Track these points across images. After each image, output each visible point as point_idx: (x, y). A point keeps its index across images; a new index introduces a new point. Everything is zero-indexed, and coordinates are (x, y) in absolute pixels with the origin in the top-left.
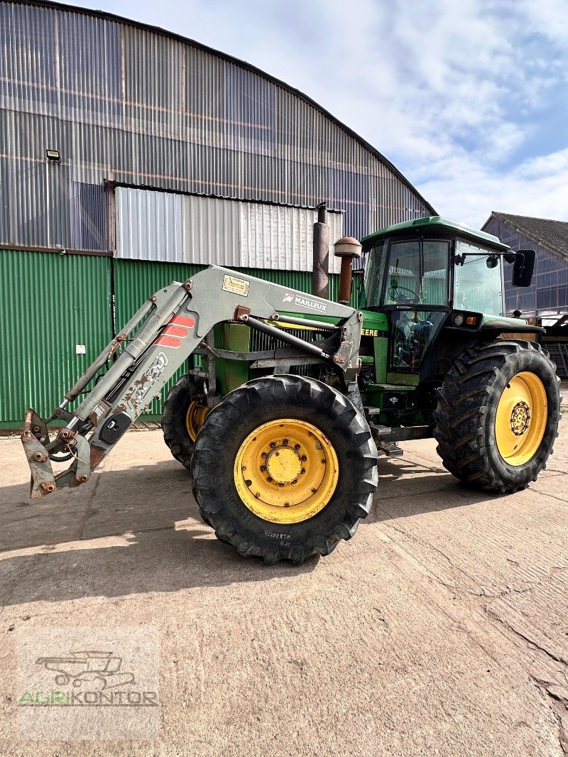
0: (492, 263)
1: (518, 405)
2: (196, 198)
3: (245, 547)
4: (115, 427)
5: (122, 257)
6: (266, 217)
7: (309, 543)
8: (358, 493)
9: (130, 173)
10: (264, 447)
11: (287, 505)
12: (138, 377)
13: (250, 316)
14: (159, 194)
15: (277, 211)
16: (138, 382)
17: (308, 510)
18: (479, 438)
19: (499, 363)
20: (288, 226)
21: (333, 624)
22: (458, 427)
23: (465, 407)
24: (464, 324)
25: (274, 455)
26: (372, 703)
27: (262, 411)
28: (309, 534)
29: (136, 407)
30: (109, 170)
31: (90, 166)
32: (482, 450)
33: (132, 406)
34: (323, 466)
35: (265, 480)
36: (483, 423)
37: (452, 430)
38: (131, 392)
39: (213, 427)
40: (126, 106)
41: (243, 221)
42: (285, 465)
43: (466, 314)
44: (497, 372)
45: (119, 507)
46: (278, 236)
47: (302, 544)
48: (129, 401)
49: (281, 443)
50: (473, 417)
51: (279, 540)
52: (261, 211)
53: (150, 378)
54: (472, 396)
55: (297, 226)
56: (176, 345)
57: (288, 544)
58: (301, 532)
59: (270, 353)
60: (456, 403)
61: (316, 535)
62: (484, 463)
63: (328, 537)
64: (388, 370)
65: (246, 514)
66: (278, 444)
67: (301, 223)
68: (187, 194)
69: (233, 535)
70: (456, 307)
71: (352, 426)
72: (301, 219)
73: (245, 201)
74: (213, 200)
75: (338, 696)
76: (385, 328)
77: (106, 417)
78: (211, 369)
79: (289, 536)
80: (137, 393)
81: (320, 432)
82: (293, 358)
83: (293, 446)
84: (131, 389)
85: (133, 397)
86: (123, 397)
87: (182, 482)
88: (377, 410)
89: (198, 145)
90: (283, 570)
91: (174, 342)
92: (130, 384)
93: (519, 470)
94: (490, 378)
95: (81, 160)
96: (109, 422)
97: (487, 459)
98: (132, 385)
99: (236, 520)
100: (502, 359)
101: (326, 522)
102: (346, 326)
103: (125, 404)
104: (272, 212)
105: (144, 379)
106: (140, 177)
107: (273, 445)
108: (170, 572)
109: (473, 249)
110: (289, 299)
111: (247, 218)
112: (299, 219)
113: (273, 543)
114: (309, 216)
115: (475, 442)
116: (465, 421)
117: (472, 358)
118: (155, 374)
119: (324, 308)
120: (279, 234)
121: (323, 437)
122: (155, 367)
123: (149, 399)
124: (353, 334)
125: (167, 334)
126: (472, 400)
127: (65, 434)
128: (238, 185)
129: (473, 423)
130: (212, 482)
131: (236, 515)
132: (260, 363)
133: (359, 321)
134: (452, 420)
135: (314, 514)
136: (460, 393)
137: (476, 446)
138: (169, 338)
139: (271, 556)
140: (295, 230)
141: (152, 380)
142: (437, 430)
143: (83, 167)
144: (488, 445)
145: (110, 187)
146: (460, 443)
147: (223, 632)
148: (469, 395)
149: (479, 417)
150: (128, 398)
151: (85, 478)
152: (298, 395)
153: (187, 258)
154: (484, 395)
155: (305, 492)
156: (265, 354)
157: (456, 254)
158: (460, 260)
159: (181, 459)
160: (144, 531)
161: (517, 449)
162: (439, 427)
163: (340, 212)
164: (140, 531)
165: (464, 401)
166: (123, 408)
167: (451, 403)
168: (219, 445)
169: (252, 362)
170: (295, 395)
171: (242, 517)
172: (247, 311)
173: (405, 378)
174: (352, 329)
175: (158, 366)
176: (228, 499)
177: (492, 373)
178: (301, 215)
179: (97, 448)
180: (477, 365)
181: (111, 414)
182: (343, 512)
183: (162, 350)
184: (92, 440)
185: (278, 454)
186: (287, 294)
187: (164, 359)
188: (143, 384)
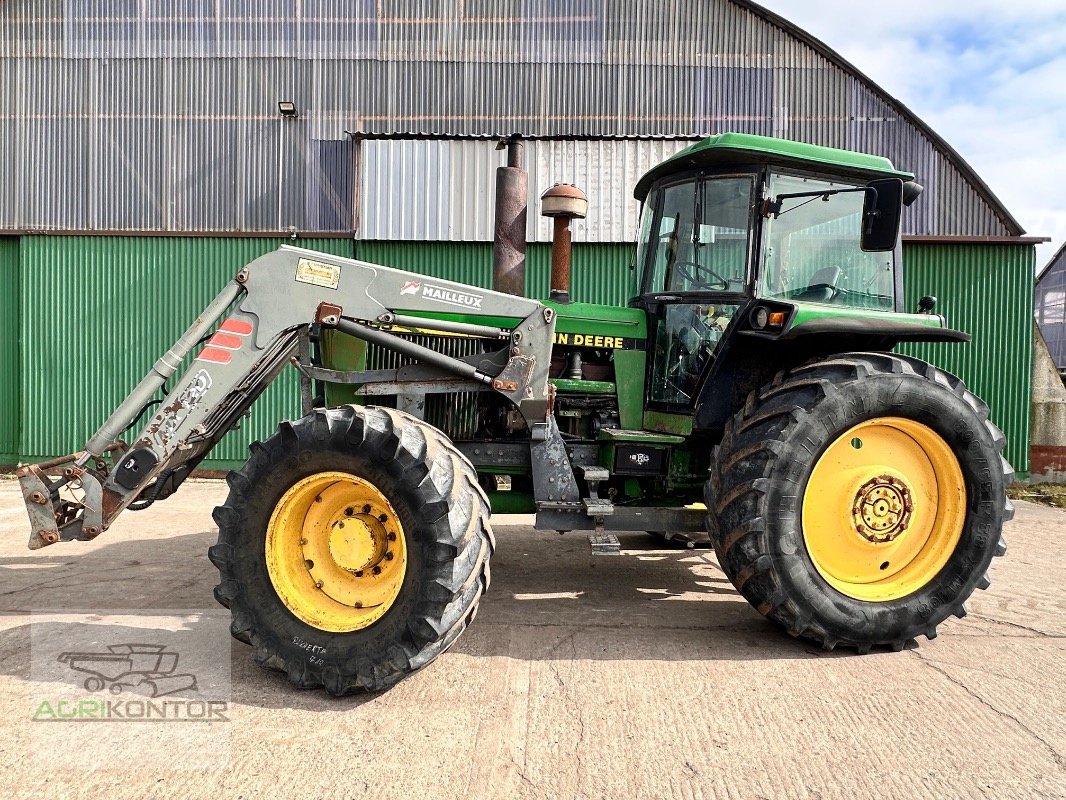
1: (874, 481)
2: (471, 143)
4: (135, 467)
5: (366, 238)
7: (349, 667)
8: (425, 600)
9: (384, 118)
10: (338, 514)
11: (359, 606)
12: (169, 402)
13: (341, 317)
14: (419, 144)
15: (599, 148)
16: (168, 410)
19: (808, 399)
24: (768, 325)
25: (338, 526)
28: (352, 652)
30: (357, 118)
31: (333, 115)
33: (160, 441)
38: (159, 422)
40: (382, 25)
41: (541, 170)
42: (350, 542)
43: (771, 307)
44: (801, 415)
46: (599, 188)
47: (340, 666)
48: (157, 434)
49: (360, 511)
50: (746, 497)
51: (311, 653)
52: (571, 152)
53: (186, 404)
54: (747, 459)
55: (632, 170)
56: (224, 360)
57: (320, 662)
58: (342, 647)
59: (389, 373)
60: (725, 470)
61: (360, 656)
63: (377, 662)
66: (356, 510)
67: (640, 164)
68: (458, 138)
69: (252, 635)
70: (758, 295)
73: (546, 138)
79: (324, 651)
80: (168, 423)
82: (429, 382)
83: (377, 515)
84: (159, 418)
85: (162, 428)
86: (149, 429)
88: (604, 474)
91: (222, 355)
92: (157, 411)
94: (785, 425)
95: (322, 109)
96: (127, 460)
97: (777, 580)
98: (161, 412)
99: (257, 613)
100: (817, 391)
101: (377, 638)
102: (522, 330)
103: (152, 439)
104: (589, 151)
105: (178, 406)
107: (349, 511)
109: (816, 185)
110: (412, 290)
111: (548, 165)
113: (299, 657)
115: (749, 544)
116: (736, 501)
117: (772, 387)
118: (194, 399)
119: (479, 304)
120: (602, 185)
121: (388, 505)
122: (193, 390)
123: (184, 432)
124: (538, 341)
125: (210, 345)
126: (748, 465)
127: (69, 471)
128: (540, 115)
129: (745, 507)
130: (230, 553)
131: (258, 606)
132: (370, 388)
133: (547, 322)
137: (753, 551)
138: (214, 350)
141: (188, 406)
143: (325, 118)
144: (777, 553)
148: (742, 456)
149: (756, 499)
150: (155, 430)
151: (93, 530)
153: (455, 234)
154: (767, 458)
156: (380, 374)
157: (767, 199)
158: (774, 208)
161: (888, 571)
165: (736, 466)
166: (147, 443)
168: (242, 502)
169: (359, 386)
170: (342, 437)
173: (669, 421)
174: (531, 336)
175: (198, 387)
176: (249, 581)
177: (789, 418)
179: (112, 492)
180: (772, 401)
181: (132, 450)
182: (402, 626)
183: (204, 366)
184: (105, 484)
185: (342, 525)
186: (407, 283)
187: (207, 378)
188: (176, 411)
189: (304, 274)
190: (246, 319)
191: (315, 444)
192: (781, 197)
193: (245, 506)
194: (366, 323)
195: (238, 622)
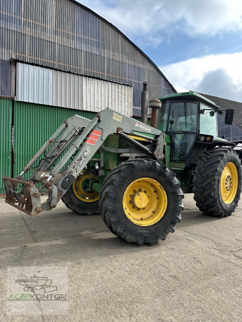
0: (212, 114)
1: (228, 177)
2: (60, 72)
3: (129, 238)
4: (69, 181)
5: (20, 100)
6: (96, 86)
7: (157, 234)
8: (176, 211)
9: (24, 56)
10: (131, 192)
11: (142, 219)
12: (78, 158)
13: (123, 132)
14: (41, 69)
15: (101, 83)
16: (78, 160)
17: (154, 220)
18: (215, 190)
19: (221, 158)
20: (107, 91)
21: (180, 264)
22: (205, 186)
23: (208, 177)
24: (205, 140)
25: (137, 195)
27: (136, 174)
28: (156, 230)
29: (77, 172)
30: (13, 53)
31: (2, 49)
32: (216, 196)
33: (75, 172)
34: (157, 200)
35: (131, 208)
36: (216, 184)
37: (202, 188)
38: (75, 165)
39: (115, 181)
40: (24, 21)
41: (84, 87)
42: (141, 200)
43: (206, 136)
44: (221, 161)
45: (47, 229)
46: (102, 96)
47: (154, 235)
48: (74, 169)
49: (138, 190)
50: (212, 181)
51: (144, 233)
52: (93, 82)
54: (211, 172)
55: (111, 91)
56: (94, 144)
57: (148, 235)
58: (152, 229)
59: (128, 150)
60: (203, 175)
61: (159, 231)
62: (216, 202)
63: (165, 231)
64: (171, 161)
66: (137, 191)
67: (113, 90)
68: (56, 70)
69: (124, 232)
70: (201, 133)
71: (173, 181)
72: (113, 88)
73: (86, 76)
74: (69, 74)
75: (196, 284)
76: (169, 142)
77: (64, 176)
78: (102, 156)
79: (148, 232)
80: (78, 165)
81: (159, 184)
82: (136, 153)
83: (144, 191)
84: (75, 163)
85: (76, 167)
86: (72, 167)
89: (61, 45)
91: (93, 142)
92: (74, 161)
93: (229, 206)
94: (218, 164)
96: (66, 179)
97: (218, 200)
98: (76, 161)
99: (125, 224)
100: (222, 155)
101: (163, 224)
102: (159, 139)
103: (73, 171)
104: (99, 83)
105: (81, 159)
106: (30, 58)
107: (134, 191)
108: (94, 251)
109: (207, 108)
110: (137, 125)
111: (86, 85)
112: (112, 88)
113: (141, 235)
114: (117, 87)
115: (213, 193)
116: (209, 183)
117: (209, 155)
118: (85, 156)
119: (150, 131)
120: (103, 95)
121: (160, 186)
122: (85, 153)
123: (82, 168)
124: (162, 142)
125: (90, 138)
126: (211, 173)
127: (48, 183)
128: (81, 67)
129: (212, 184)
130: (114, 206)
131: (125, 222)
132: (124, 154)
133: (164, 137)
134: (202, 183)
135: (157, 222)
136: (205, 171)
137: (213, 194)
138: (91, 140)
139: (141, 242)
140: (110, 93)
141: (84, 159)
142: (194, 188)
144: (218, 194)
145: (14, 62)
146: (206, 193)
149: (215, 181)
150: (74, 167)
151: (55, 206)
152: (151, 167)
153: (55, 103)
154: (216, 172)
155: (150, 213)
156: (126, 150)
157: (201, 109)
158: (202, 112)
160: (68, 237)
162: (196, 187)
163: (131, 86)
164: (66, 238)
165: (208, 174)
166: (71, 172)
167: (201, 176)
169: (121, 153)
170: (149, 167)
171: (127, 223)
172: (121, 129)
173: (179, 165)
174: (161, 140)
175: (86, 153)
176: (121, 214)
177: (219, 162)
178: (113, 86)
179: (60, 190)
180: (212, 158)
181: (66, 175)
182: (171, 220)
183: (89, 145)
184: (58, 187)
185: (139, 195)
186: (136, 123)
187: (89, 149)
188: (80, 161)
189: (114, 117)
190: (100, 130)
191: (142, 169)
192: (204, 110)
193: (118, 190)
194: (127, 134)
195: (119, 229)
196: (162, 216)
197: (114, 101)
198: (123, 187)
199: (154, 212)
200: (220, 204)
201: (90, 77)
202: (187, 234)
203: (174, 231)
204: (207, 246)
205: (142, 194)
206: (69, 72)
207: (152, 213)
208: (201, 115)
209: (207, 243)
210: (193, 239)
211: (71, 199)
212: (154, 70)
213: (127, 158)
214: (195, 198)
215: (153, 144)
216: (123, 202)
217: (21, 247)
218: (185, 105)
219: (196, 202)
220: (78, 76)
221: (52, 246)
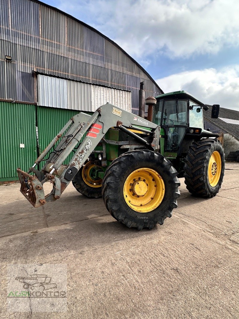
0: (198, 110)
1: (214, 163)
2: (73, 82)
3: (130, 224)
4: (71, 173)
5: (41, 105)
6: (102, 92)
7: (155, 220)
8: (173, 198)
9: (44, 69)
10: (131, 181)
11: (141, 205)
12: (80, 150)
13: (123, 126)
14: (57, 79)
15: (106, 89)
16: (80, 153)
17: (153, 206)
18: (203, 176)
19: (209, 147)
20: (111, 96)
21: (179, 252)
22: (195, 172)
23: (198, 164)
24: (194, 132)
25: (137, 184)
26: (214, 282)
27: (135, 164)
28: (155, 216)
29: (79, 164)
30: (34, 67)
31: (25, 64)
32: (205, 181)
33: (78, 164)
34: (155, 188)
35: (132, 195)
36: (205, 170)
37: (192, 174)
39: (115, 172)
40: (42, 40)
41: (93, 93)
42: (141, 188)
43: (195, 129)
44: (209, 150)
45: (59, 213)
46: (106, 100)
47: (153, 220)
48: (77, 161)
49: (138, 179)
50: (201, 168)
51: (144, 220)
52: (99, 89)
53: (85, 151)
54: (200, 160)
55: (114, 96)
56: (95, 137)
57: (147, 221)
58: (151, 215)
59: (127, 142)
60: (194, 163)
61: (158, 216)
62: (205, 186)
63: (162, 217)
64: (165, 151)
65: (129, 209)
66: (136, 179)
67: (116, 95)
68: (69, 80)
69: (125, 219)
70: (190, 126)
71: (170, 170)
72: (116, 93)
73: (93, 84)
74: (80, 83)
75: (200, 281)
76: (163, 134)
77: (67, 169)
78: (104, 148)
79: (147, 218)
80: (80, 158)
81: (157, 173)
83: (143, 180)
84: (77, 156)
85: (78, 159)
86: (74, 159)
87: (81, 201)
89: (73, 60)
90: (146, 232)
91: (94, 135)
92: (77, 153)
93: (214, 188)
94: (207, 152)
95: (21, 61)
96: (68, 171)
97: (206, 184)
98: (78, 154)
99: (126, 212)
100: (210, 145)
101: (161, 210)
102: (155, 132)
103: (75, 163)
104: (104, 90)
105: (82, 152)
106: (48, 71)
107: (134, 180)
108: (98, 237)
109: (194, 104)
110: (136, 119)
111: (94, 91)
112: (115, 93)
113: (141, 221)
114: (118, 92)
115: (202, 178)
116: (198, 169)
117: (198, 146)
118: (87, 149)
119: (147, 124)
121: (158, 175)
122: (87, 146)
123: (84, 160)
124: (158, 134)
125: (91, 132)
127: (50, 176)
128: (90, 78)
129: (201, 170)
130: (115, 196)
131: (126, 210)
132: (124, 146)
133: (159, 130)
134: (192, 169)
135: (156, 208)
136: (195, 159)
137: (202, 179)
139: (141, 227)
140: (113, 98)
141: (85, 152)
142: (185, 174)
143: (22, 64)
144: (206, 179)
145: (35, 74)
146: (196, 178)
147: (136, 260)
148: (199, 160)
149: (204, 168)
150: (76, 160)
151: (59, 197)
152: (149, 158)
153: (70, 107)
154: (205, 159)
155: (148, 199)
156: (126, 142)
157: (190, 106)
158: (191, 108)
159: (80, 191)
160: (76, 221)
161: (212, 180)
162: (187, 173)
163: (130, 92)
164: (74, 222)
165: (197, 162)
166: (74, 164)
167: (192, 163)
168: (118, 179)
169: (121, 145)
170: (148, 158)
171: (128, 210)
172: (121, 123)
173: (172, 154)
174: (157, 133)
175: (88, 146)
177: (207, 151)
178: (116, 92)
179: (63, 182)
180: (201, 148)
181: (69, 167)
182: (168, 206)
183: (90, 138)
184: (61, 179)
185: (138, 183)
186: (135, 117)
187: (90, 142)
188: (82, 153)
189: (114, 112)
190: (100, 124)
191: (141, 160)
192: (193, 106)
193: (119, 180)
194: (127, 127)
195: (120, 216)
196: (160, 202)
197: (117, 103)
198: (124, 177)
199: (152, 199)
200: (208, 187)
201: (96, 85)
202: (181, 215)
203: (171, 216)
204: (202, 229)
205: (142, 183)
206: (80, 82)
207: (151, 199)
208: (190, 111)
209: (201, 226)
210: (187, 222)
211: (80, 185)
212: (148, 79)
213: (127, 149)
214: (185, 182)
215: (150, 137)
216: (124, 191)
217: (32, 233)
218: (177, 102)
219: (186, 185)
220: (87, 84)
221: (60, 231)
